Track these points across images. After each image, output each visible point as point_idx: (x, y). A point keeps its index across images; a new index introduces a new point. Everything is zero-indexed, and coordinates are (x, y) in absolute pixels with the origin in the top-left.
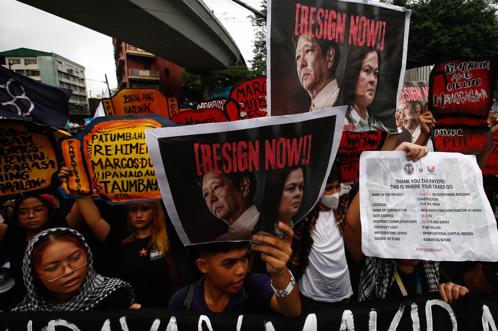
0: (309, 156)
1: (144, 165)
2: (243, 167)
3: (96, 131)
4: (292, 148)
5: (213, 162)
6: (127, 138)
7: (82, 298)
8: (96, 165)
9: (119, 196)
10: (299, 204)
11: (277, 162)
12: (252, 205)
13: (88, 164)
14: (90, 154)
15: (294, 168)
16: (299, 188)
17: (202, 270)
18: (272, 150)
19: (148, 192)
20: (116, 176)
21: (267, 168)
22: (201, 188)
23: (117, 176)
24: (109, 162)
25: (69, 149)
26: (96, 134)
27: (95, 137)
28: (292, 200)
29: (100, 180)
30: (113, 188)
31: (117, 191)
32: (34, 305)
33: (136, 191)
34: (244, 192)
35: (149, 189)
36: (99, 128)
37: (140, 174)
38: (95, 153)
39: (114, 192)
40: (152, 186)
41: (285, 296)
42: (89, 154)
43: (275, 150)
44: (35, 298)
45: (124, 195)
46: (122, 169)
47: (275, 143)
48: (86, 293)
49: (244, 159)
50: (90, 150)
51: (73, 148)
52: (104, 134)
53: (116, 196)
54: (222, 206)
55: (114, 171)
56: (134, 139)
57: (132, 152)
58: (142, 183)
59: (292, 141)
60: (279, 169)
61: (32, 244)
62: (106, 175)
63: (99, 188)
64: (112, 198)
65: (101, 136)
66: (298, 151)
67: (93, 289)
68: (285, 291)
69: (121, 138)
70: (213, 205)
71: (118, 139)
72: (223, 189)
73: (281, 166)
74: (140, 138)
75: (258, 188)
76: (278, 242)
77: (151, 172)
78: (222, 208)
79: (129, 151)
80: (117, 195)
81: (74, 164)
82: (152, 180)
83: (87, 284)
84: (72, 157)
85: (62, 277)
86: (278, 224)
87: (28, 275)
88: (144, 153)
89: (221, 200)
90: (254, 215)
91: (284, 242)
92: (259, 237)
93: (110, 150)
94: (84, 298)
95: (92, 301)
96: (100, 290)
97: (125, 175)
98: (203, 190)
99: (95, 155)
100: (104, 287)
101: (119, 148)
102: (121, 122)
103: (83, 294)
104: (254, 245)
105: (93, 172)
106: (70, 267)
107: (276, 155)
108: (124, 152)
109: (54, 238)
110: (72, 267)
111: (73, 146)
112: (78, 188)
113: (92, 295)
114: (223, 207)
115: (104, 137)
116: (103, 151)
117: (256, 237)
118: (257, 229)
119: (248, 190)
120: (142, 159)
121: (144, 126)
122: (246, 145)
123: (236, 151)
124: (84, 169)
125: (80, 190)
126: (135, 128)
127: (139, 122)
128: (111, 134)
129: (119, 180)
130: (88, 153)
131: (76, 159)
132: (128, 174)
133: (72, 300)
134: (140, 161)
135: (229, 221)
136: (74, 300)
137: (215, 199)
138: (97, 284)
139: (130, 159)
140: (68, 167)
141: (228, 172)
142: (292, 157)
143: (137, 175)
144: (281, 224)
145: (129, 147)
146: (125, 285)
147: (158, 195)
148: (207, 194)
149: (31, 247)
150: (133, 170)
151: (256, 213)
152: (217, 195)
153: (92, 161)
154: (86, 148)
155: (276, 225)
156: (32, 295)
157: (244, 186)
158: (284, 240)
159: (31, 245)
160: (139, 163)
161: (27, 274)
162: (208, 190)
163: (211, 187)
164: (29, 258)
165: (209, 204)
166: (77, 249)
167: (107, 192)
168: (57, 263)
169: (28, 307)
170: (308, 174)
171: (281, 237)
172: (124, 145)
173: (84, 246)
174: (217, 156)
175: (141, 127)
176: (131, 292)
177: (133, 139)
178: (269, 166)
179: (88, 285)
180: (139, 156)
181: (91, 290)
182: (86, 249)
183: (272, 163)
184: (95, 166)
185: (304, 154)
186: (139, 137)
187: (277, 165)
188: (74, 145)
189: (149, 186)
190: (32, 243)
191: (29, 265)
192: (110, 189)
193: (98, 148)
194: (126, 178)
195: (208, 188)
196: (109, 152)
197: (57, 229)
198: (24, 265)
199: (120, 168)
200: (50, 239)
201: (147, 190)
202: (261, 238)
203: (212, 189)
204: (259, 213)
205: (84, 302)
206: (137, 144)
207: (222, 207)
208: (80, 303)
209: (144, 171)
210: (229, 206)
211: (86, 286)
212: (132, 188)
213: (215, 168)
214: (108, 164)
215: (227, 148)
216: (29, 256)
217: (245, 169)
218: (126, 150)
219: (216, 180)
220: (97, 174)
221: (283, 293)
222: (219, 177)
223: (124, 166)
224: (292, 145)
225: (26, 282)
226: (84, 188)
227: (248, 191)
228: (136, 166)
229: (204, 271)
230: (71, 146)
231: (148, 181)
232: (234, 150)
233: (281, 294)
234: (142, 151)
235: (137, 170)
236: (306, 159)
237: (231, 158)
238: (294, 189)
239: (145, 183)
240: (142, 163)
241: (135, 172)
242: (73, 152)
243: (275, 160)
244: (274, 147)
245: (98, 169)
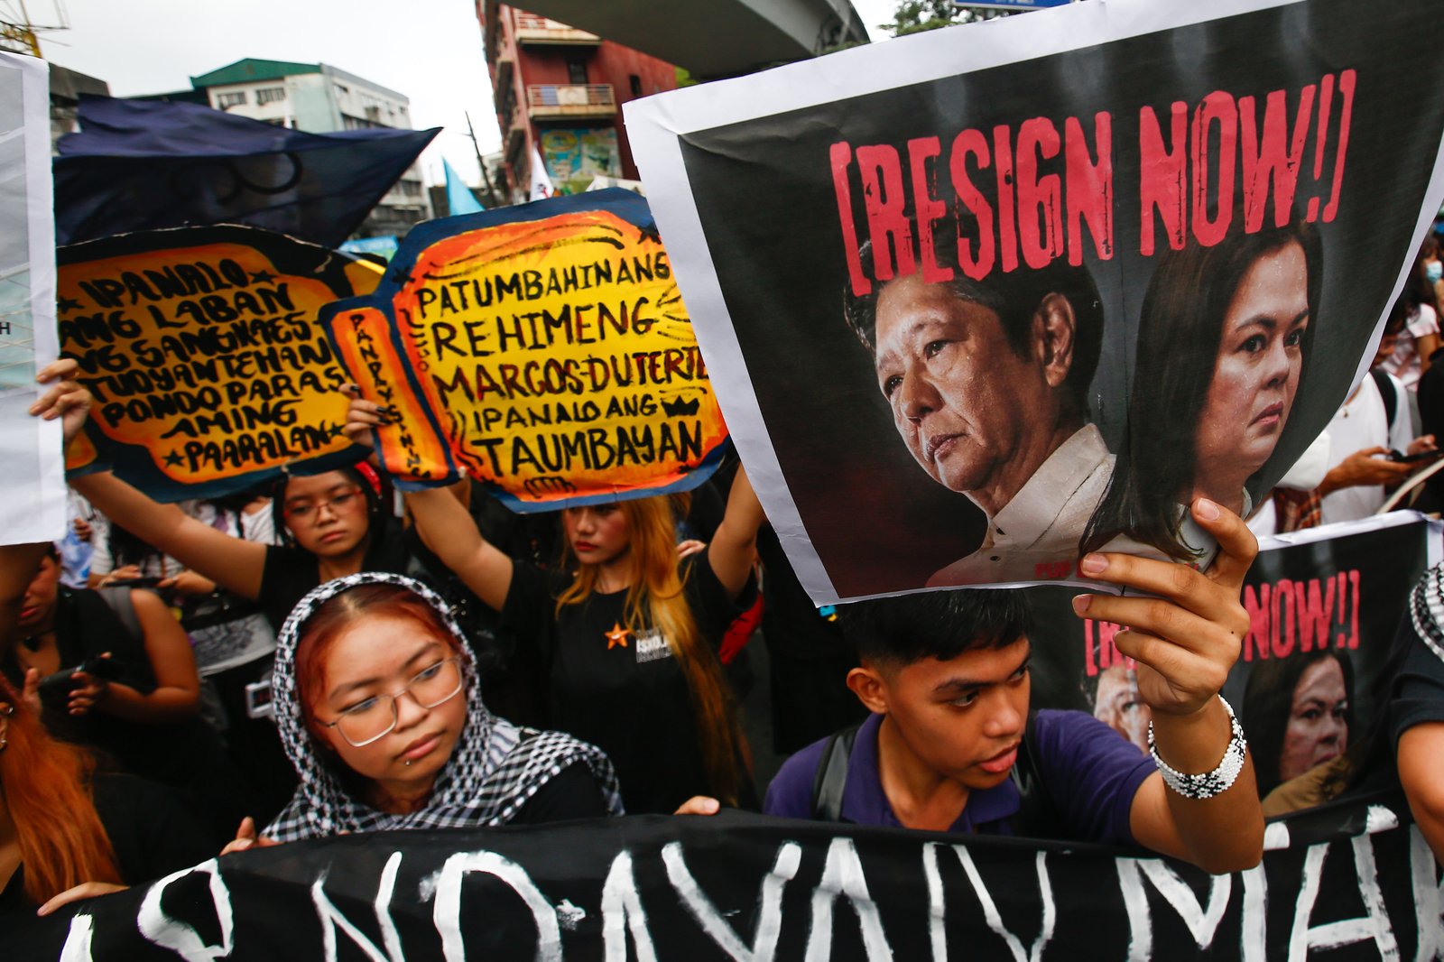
0: (1340, 180)
1: (600, 381)
2: (1043, 245)
3: (427, 276)
4: (1264, 142)
5: (913, 225)
6: (528, 289)
7: (460, 797)
8: (452, 389)
9: (538, 483)
10: (1280, 415)
11: (1195, 217)
12: (1084, 426)
13: (427, 389)
14: (423, 354)
15: (1270, 240)
16: (1288, 342)
17: (868, 701)
18: (1170, 158)
19: (626, 469)
20: (516, 421)
21: (1148, 247)
22: (870, 354)
23: (521, 420)
24: (488, 377)
25: (359, 341)
26: (428, 284)
27: (427, 297)
28: (1253, 399)
29: (472, 435)
30: (516, 461)
31: (528, 470)
32: (322, 821)
33: (587, 465)
34: (1050, 367)
35: (627, 459)
36: (432, 264)
37: (591, 412)
38: (439, 351)
39: (520, 473)
40: (637, 449)
41: (1215, 794)
42: (421, 357)
43: (1184, 155)
44: (321, 796)
45: (552, 479)
46: (533, 398)
47: (1185, 123)
48: (469, 783)
49: (1047, 209)
50: (419, 341)
51: (370, 339)
52: (453, 284)
53: (529, 484)
54: (958, 430)
55: (510, 407)
56: (554, 293)
57: (555, 339)
58: (601, 442)
59: (1265, 104)
60: (1204, 249)
61: (294, 625)
62: (488, 421)
63: (472, 460)
64: (519, 491)
65: (444, 290)
66: (1289, 155)
67: (490, 769)
68: (1216, 777)
69: (510, 292)
70: (920, 430)
71: (501, 298)
72: (963, 352)
73: (1211, 235)
74: (571, 287)
75: (1107, 344)
76: (1192, 579)
77: (626, 402)
78: (959, 439)
79: (542, 339)
80: (532, 481)
81: (384, 389)
82: (634, 430)
83: (469, 755)
84: (375, 368)
85: (394, 731)
86: (1189, 505)
87: (293, 724)
88: (592, 341)
89: (955, 403)
90: (1092, 466)
91: (1213, 580)
92: (1113, 563)
93: (482, 338)
94: (466, 799)
95: (492, 809)
96: (512, 773)
97: (543, 416)
98: (878, 362)
99: (440, 359)
100: (521, 764)
101: (510, 328)
102: (500, 233)
103: (462, 785)
104: (1081, 600)
105: (445, 411)
106: (414, 699)
107: (1190, 183)
108: (529, 341)
109: (356, 607)
110: (420, 699)
111: (367, 332)
112: (414, 466)
113: (488, 790)
114: (963, 434)
115: (454, 293)
116: (462, 341)
117: (1096, 562)
118: (1102, 529)
119: (1066, 353)
120: (592, 361)
121: (578, 241)
122: (1055, 137)
123: (1010, 167)
124: (417, 406)
125: (416, 470)
126: (551, 251)
127: (558, 227)
128: (476, 283)
129: (529, 435)
130: (418, 353)
131: (388, 374)
132: (554, 414)
133: (431, 805)
134: (585, 367)
135: (987, 498)
136: (437, 806)
137: (927, 404)
138: (501, 753)
139: (552, 363)
140: (371, 399)
141: (979, 272)
142: (1263, 186)
143: (581, 416)
144: (1205, 507)
145: (539, 322)
146: (585, 753)
147: (656, 476)
148: (893, 381)
149: (290, 637)
150: (568, 399)
151: (1097, 459)
152: (937, 381)
153: (437, 379)
154: (409, 338)
155: (1182, 508)
156: (311, 788)
157: (1050, 337)
158: (1210, 574)
159: (289, 629)
160: (582, 374)
161: (288, 721)
162: (899, 361)
163: (909, 347)
164: (288, 672)
165: (904, 427)
166: (431, 639)
167: (499, 473)
168: (374, 685)
169: (308, 824)
170: (1327, 275)
171: (1202, 562)
172: (523, 317)
173: (448, 632)
174: (930, 196)
175: (570, 247)
176: (606, 772)
177: (548, 293)
178: (1156, 236)
179: (473, 757)
180: (578, 352)
181: (485, 772)
182: (454, 643)
183: (1172, 220)
184: (447, 394)
185: (1317, 174)
186: (568, 282)
187: (1195, 232)
188: (369, 327)
189: (626, 448)
190: (292, 622)
191: (291, 694)
192: (506, 463)
193: (444, 333)
194: (548, 426)
195: (897, 350)
196: (481, 346)
197: (364, 579)
198: (276, 693)
199: (526, 395)
200: (343, 609)
201: (621, 462)
202: (1117, 567)
203: (914, 355)
204: (1112, 459)
205: (467, 813)
206: (566, 308)
207: (956, 436)
208: (457, 815)
209: (602, 400)
210: (988, 432)
211: (468, 760)
212: (572, 458)
213: (924, 255)
214: (486, 383)
215: (971, 158)
216: (288, 666)
217: (1054, 253)
218: (534, 332)
219: (929, 312)
220: (458, 418)
221: (1204, 786)
222: (944, 300)
223: (537, 388)
224: (1266, 124)
225: (290, 748)
226: (431, 463)
227: (1068, 360)
228: (575, 385)
229: (876, 705)
230: (362, 331)
231: (621, 431)
232: (1003, 164)
233: (1199, 787)
234: (587, 334)
235: (581, 400)
236: (1326, 199)
237: (990, 205)
238: (1263, 347)
239: (613, 439)
240: (592, 373)
241: (575, 405)
242: (372, 352)
243: (1184, 204)
244: (1178, 141)
245: (457, 400)
